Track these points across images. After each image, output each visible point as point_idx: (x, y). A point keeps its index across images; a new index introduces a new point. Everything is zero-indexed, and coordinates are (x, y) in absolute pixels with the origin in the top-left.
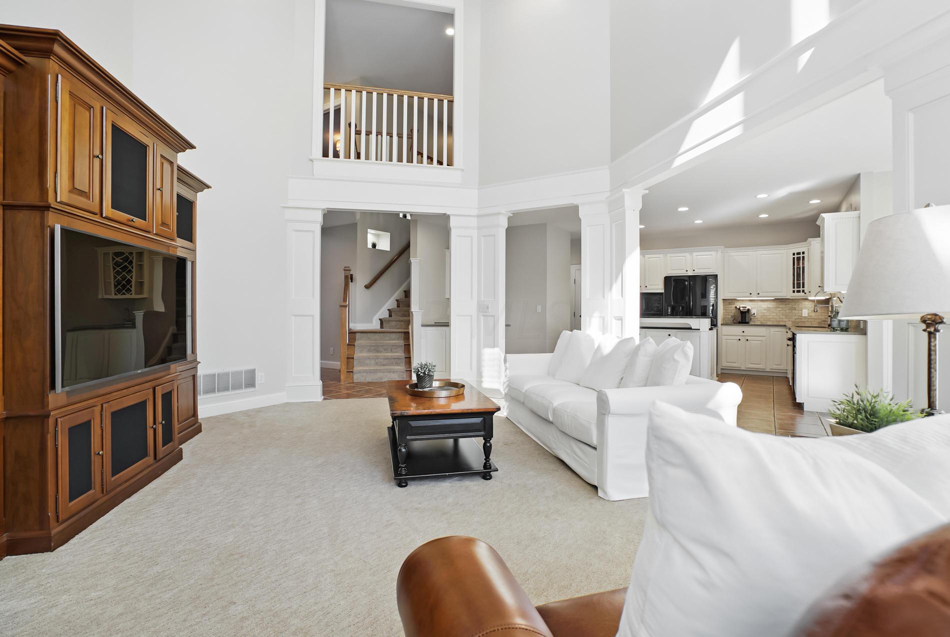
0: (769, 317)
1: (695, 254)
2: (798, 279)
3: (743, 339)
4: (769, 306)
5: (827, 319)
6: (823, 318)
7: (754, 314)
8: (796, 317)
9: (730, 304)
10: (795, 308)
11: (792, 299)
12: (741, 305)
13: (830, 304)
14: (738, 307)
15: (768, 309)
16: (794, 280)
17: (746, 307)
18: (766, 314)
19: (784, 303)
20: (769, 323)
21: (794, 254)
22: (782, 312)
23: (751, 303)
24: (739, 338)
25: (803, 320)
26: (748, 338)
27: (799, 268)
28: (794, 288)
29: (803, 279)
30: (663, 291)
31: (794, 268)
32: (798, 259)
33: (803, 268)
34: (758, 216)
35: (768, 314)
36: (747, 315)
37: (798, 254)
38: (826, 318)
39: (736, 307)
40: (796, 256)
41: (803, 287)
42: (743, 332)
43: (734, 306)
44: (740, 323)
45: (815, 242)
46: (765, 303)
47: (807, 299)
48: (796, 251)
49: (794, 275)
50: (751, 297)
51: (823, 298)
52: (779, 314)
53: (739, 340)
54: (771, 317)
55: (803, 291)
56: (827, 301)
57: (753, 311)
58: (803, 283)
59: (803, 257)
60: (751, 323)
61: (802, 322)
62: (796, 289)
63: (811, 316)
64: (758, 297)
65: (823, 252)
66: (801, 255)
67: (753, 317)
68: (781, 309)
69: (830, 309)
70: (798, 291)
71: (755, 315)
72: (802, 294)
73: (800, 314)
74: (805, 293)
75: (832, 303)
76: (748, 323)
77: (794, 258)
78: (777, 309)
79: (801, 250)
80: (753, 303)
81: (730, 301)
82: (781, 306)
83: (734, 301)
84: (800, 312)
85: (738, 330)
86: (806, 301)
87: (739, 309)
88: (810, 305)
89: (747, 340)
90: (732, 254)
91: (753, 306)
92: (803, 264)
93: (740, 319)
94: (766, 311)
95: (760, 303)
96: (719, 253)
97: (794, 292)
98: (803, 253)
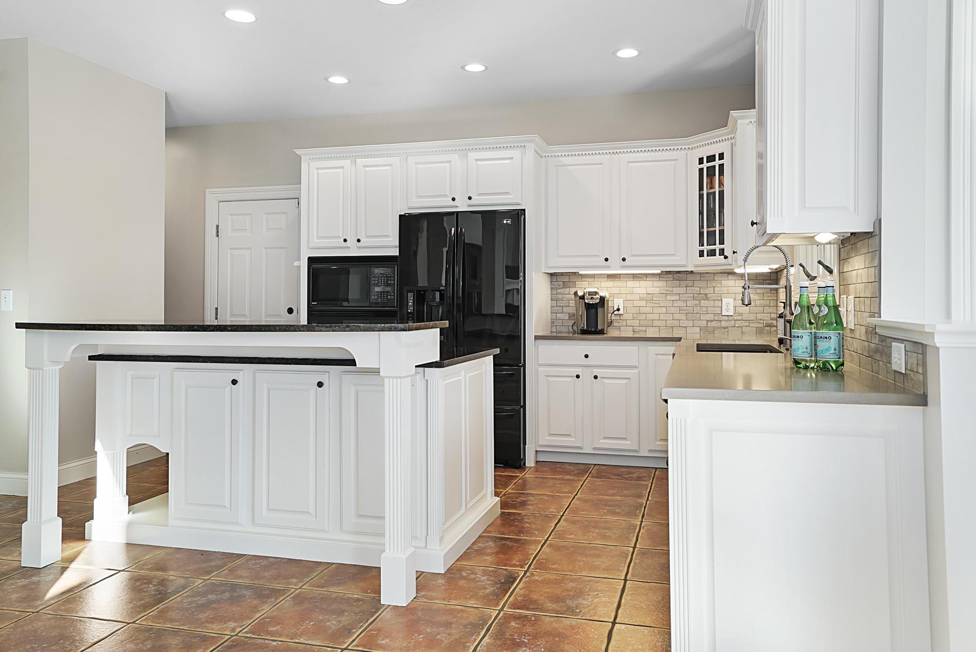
0: (650, 317)
1: (472, 155)
2: (711, 223)
3: (586, 375)
4: (650, 290)
5: (774, 322)
6: (766, 318)
7: (618, 310)
8: (711, 317)
9: (565, 285)
10: (706, 294)
11: (701, 274)
12: (583, 288)
13: (783, 282)
14: (580, 294)
15: (649, 298)
16: (701, 227)
17: (596, 293)
18: (643, 310)
19: (683, 283)
20: (651, 333)
21: (701, 161)
22: (680, 304)
23: (610, 284)
24: (578, 371)
25: (724, 324)
26: (596, 371)
27: (711, 195)
28: (702, 244)
29: (721, 223)
30: (395, 252)
31: (701, 197)
32: (711, 170)
33: (721, 193)
34: (614, 53)
35: (648, 310)
36: (600, 310)
37: (711, 158)
38: (772, 319)
39: (576, 294)
40: (705, 165)
41: (722, 242)
42: (586, 356)
43: (573, 291)
44: (584, 332)
45: (743, 120)
46: (643, 283)
47: (731, 273)
48: (705, 152)
49: (701, 213)
50: (609, 267)
51: (765, 269)
52: (673, 310)
53: (578, 377)
54: (656, 317)
55: (722, 252)
56: (774, 277)
57: (616, 302)
58: (722, 232)
59: (721, 166)
60: (612, 332)
61: (721, 327)
62: (706, 248)
63: (741, 314)
64: (623, 267)
65: (761, 156)
66: (717, 163)
67: (618, 318)
68: (677, 298)
69: (782, 296)
70: (712, 253)
71: (621, 312)
72: (718, 258)
73: (718, 310)
74: (726, 257)
75: (788, 280)
76: (601, 332)
77: (701, 170)
78: (669, 298)
79: (715, 150)
80: (617, 283)
81: (566, 279)
82: (676, 290)
83: (573, 279)
84: (718, 303)
85: (576, 349)
86: (730, 277)
87: (582, 298)
88: (735, 286)
89: (596, 377)
90: (565, 160)
91: (616, 291)
92: (721, 184)
93: (584, 325)
94: (643, 303)
95: (631, 284)
96: (530, 154)
97: (701, 254)
98: (721, 156)
